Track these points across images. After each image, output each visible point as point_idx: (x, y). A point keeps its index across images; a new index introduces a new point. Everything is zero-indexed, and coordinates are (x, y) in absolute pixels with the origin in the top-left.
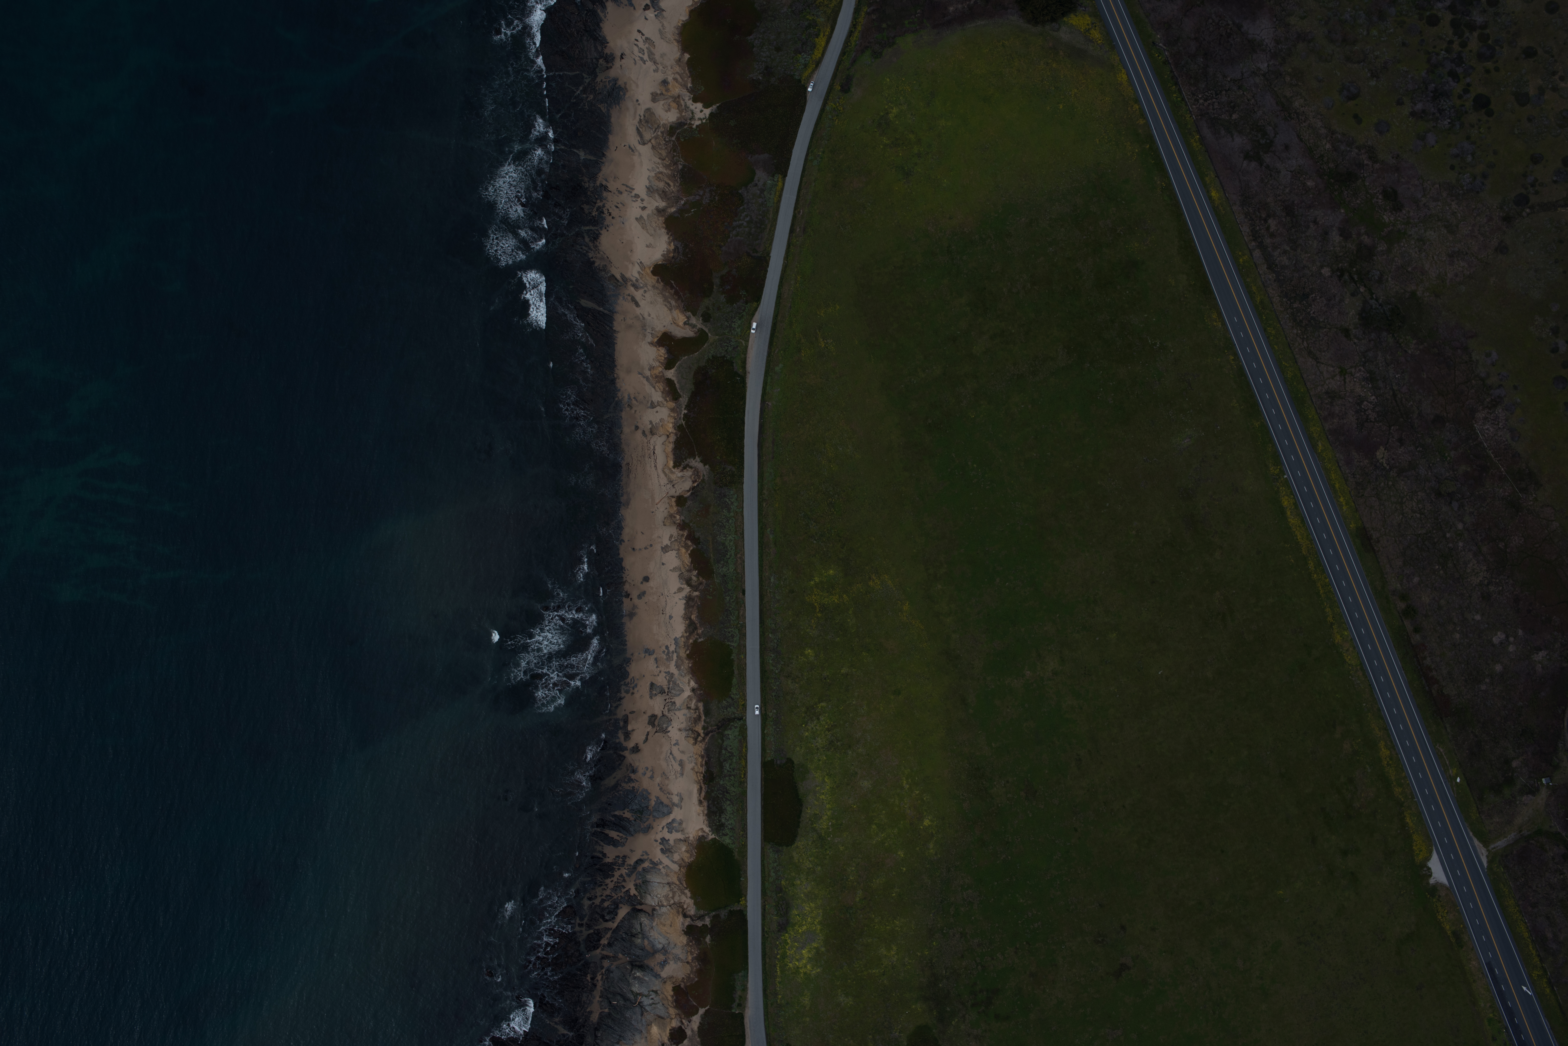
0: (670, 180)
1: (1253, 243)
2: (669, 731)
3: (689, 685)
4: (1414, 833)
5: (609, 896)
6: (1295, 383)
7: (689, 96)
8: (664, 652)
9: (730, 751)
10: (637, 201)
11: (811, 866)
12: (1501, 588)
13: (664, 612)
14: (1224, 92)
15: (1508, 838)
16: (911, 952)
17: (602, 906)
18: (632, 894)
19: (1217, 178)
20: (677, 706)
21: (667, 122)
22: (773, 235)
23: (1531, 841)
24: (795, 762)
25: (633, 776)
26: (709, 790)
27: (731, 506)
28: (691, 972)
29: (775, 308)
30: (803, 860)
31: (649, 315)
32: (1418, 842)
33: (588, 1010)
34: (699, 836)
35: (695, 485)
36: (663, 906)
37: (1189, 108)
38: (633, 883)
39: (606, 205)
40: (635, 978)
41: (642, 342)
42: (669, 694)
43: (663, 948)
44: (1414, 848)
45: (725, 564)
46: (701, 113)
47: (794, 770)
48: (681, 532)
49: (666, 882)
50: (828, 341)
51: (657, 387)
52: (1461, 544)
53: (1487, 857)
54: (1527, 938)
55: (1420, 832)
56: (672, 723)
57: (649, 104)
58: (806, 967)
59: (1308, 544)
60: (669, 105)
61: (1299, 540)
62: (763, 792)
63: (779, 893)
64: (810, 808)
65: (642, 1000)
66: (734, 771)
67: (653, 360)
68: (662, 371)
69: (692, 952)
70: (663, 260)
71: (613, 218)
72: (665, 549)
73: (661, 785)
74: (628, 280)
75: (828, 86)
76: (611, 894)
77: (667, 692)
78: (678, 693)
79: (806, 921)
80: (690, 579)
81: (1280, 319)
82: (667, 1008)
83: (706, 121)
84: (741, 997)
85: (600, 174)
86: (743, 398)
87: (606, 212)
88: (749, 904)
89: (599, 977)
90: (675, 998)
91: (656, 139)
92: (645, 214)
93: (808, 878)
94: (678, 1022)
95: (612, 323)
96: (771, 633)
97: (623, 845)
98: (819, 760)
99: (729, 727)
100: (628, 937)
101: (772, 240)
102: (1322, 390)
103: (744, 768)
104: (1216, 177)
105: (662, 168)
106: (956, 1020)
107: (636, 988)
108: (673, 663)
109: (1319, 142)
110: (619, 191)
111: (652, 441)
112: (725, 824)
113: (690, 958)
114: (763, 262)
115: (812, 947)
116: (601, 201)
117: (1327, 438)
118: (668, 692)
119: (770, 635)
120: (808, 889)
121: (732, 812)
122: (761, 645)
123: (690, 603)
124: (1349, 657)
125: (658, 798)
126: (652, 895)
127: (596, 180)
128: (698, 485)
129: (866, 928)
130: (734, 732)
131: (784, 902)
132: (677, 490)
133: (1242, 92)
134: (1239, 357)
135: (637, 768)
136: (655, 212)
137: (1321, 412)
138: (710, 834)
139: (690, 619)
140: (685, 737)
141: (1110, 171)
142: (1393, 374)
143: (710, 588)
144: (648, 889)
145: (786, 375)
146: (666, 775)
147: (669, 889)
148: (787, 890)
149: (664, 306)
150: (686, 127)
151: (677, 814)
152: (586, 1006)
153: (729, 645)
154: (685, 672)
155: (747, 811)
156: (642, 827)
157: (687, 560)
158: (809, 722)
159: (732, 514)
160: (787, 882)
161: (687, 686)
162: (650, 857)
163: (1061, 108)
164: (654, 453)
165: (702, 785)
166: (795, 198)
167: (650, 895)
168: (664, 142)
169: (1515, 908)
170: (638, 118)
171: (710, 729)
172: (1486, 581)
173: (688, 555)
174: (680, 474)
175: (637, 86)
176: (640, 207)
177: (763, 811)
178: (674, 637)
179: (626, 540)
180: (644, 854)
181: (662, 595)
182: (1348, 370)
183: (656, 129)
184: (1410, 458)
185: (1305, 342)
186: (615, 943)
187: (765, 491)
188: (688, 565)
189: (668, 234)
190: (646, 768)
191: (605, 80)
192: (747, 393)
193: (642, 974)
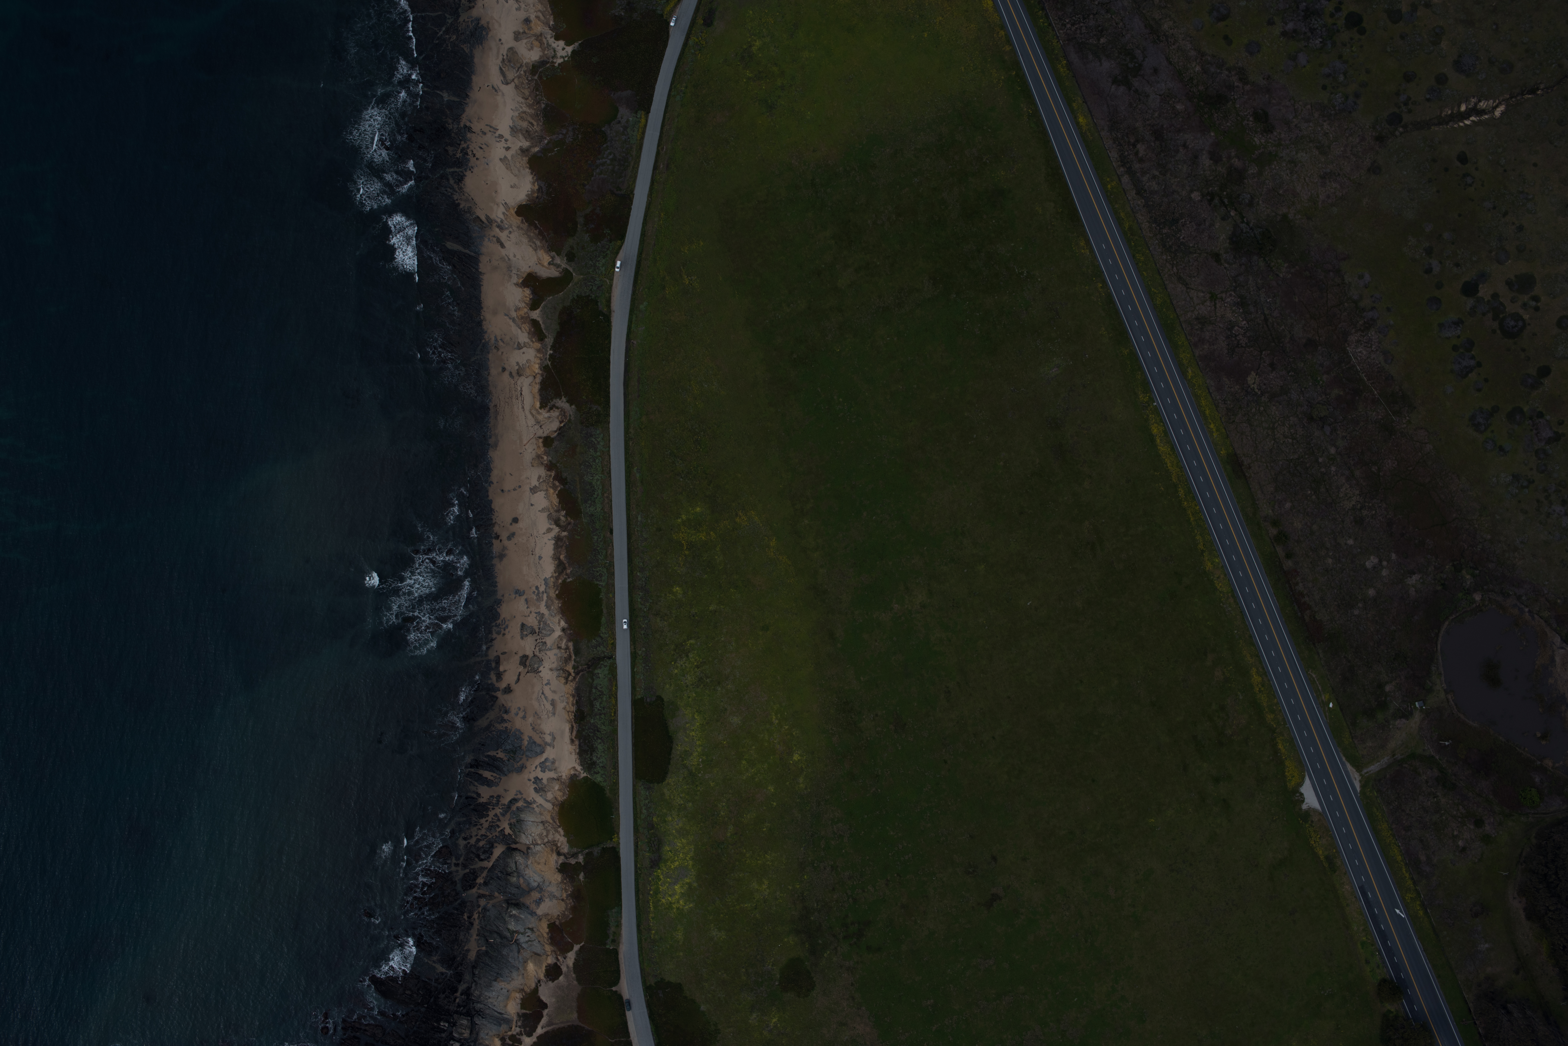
0: (533, 119)
1: (1122, 169)
2: (541, 671)
3: (559, 625)
4: (1286, 759)
5: (484, 835)
6: (1164, 310)
7: (551, 34)
8: (534, 592)
9: (600, 689)
10: (501, 141)
11: (682, 802)
12: (1374, 512)
13: (534, 553)
14: (1092, 16)
15: (1381, 763)
16: (783, 886)
17: (478, 845)
18: (506, 833)
19: (1084, 104)
20: (548, 646)
21: (529, 61)
22: (637, 172)
23: (1404, 765)
24: (665, 700)
25: (506, 716)
26: (580, 729)
27: (598, 446)
28: (566, 909)
29: (639, 246)
30: (674, 797)
31: (515, 256)
32: (1291, 768)
33: (465, 948)
34: (571, 775)
35: (562, 425)
36: (537, 844)
37: (1056, 33)
38: (508, 822)
39: (470, 146)
40: (511, 916)
41: (508, 283)
42: (540, 634)
43: (538, 886)
44: (1286, 773)
45: (593, 503)
46: (563, 50)
47: (664, 707)
48: (549, 473)
49: (540, 820)
50: (692, 277)
51: (523, 328)
52: (1333, 469)
53: (1360, 781)
54: (1401, 861)
55: (1292, 758)
56: (543, 663)
57: (512, 43)
58: (678, 902)
59: (1178, 472)
60: (532, 44)
61: (1169, 468)
62: (634, 730)
63: (651, 830)
64: (681, 745)
65: (519, 938)
66: (604, 710)
67: (519, 301)
68: (527, 312)
69: (567, 889)
70: (528, 200)
71: (477, 159)
72: (534, 490)
73: (533, 725)
74: (493, 222)
75: (690, 20)
76: (486, 834)
77: (537, 632)
78: (549, 633)
79: (678, 857)
80: (559, 519)
81: (1149, 245)
82: (544, 945)
83: (568, 59)
84: (614, 933)
85: (464, 116)
86: (608, 337)
87: (470, 153)
88: (622, 841)
89: (476, 916)
90: (550, 935)
91: (519, 79)
92: (509, 154)
93: (679, 814)
94: (553, 958)
95: (478, 265)
96: (639, 572)
97: (497, 784)
98: (689, 697)
99: (599, 666)
100: (503, 876)
101: (636, 177)
102: (1192, 315)
103: (614, 706)
104: (1084, 102)
105: (525, 107)
106: (828, 952)
107: (512, 926)
108: (543, 604)
109: (1188, 65)
110: (483, 132)
111: (519, 383)
112: (596, 762)
113: (565, 895)
114: (627, 200)
115: (685, 882)
116: (465, 142)
117: (1198, 364)
118: (539, 632)
119: (638, 574)
120: (680, 825)
121: (603, 750)
122: (629, 583)
123: (559, 543)
124: (1220, 585)
125: (530, 737)
126: (526, 834)
127: (460, 121)
128: (564, 425)
129: (737, 863)
130: (603, 671)
131: (656, 838)
132: (545, 431)
133: (1110, 16)
134: (1107, 285)
135: (509, 709)
136: (519, 152)
137: (1191, 338)
138: (582, 772)
139: (559, 559)
140: (557, 676)
141: (975, 99)
142: (1265, 298)
143: (578, 528)
144: (522, 828)
145: (651, 313)
146: (538, 715)
147: (542, 828)
148: (659, 827)
149: (529, 246)
150: (548, 65)
151: (549, 753)
152: (463, 944)
153: (597, 584)
154: (555, 612)
155: (618, 749)
156: (516, 766)
157: (556, 501)
158: (679, 659)
159: (598, 454)
160: (659, 819)
161: (557, 626)
162: (524, 796)
163: (926, 36)
164: (521, 394)
165: (574, 724)
166: (658, 134)
167: (525, 834)
168: (527, 81)
169: (1389, 832)
170: (501, 58)
171: (580, 668)
172: (1359, 505)
173: (555, 495)
174: (547, 415)
175: (500, 25)
176: (504, 147)
177: (634, 748)
178: (544, 578)
179: (495, 482)
180: (518, 793)
181: (532, 536)
182: (1218, 296)
183: (519, 68)
184: (1282, 383)
185: (1175, 268)
186: (491, 882)
187: (631, 430)
188: (556, 506)
189: (532, 174)
190: (518, 708)
191: (468, 20)
192: (612, 332)
193: (518, 912)
